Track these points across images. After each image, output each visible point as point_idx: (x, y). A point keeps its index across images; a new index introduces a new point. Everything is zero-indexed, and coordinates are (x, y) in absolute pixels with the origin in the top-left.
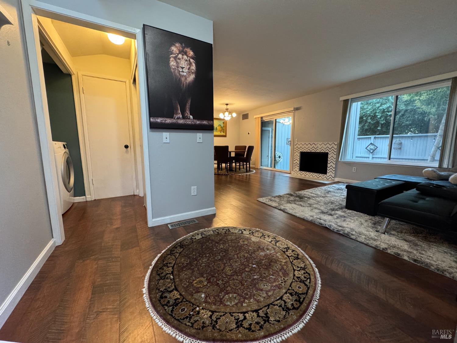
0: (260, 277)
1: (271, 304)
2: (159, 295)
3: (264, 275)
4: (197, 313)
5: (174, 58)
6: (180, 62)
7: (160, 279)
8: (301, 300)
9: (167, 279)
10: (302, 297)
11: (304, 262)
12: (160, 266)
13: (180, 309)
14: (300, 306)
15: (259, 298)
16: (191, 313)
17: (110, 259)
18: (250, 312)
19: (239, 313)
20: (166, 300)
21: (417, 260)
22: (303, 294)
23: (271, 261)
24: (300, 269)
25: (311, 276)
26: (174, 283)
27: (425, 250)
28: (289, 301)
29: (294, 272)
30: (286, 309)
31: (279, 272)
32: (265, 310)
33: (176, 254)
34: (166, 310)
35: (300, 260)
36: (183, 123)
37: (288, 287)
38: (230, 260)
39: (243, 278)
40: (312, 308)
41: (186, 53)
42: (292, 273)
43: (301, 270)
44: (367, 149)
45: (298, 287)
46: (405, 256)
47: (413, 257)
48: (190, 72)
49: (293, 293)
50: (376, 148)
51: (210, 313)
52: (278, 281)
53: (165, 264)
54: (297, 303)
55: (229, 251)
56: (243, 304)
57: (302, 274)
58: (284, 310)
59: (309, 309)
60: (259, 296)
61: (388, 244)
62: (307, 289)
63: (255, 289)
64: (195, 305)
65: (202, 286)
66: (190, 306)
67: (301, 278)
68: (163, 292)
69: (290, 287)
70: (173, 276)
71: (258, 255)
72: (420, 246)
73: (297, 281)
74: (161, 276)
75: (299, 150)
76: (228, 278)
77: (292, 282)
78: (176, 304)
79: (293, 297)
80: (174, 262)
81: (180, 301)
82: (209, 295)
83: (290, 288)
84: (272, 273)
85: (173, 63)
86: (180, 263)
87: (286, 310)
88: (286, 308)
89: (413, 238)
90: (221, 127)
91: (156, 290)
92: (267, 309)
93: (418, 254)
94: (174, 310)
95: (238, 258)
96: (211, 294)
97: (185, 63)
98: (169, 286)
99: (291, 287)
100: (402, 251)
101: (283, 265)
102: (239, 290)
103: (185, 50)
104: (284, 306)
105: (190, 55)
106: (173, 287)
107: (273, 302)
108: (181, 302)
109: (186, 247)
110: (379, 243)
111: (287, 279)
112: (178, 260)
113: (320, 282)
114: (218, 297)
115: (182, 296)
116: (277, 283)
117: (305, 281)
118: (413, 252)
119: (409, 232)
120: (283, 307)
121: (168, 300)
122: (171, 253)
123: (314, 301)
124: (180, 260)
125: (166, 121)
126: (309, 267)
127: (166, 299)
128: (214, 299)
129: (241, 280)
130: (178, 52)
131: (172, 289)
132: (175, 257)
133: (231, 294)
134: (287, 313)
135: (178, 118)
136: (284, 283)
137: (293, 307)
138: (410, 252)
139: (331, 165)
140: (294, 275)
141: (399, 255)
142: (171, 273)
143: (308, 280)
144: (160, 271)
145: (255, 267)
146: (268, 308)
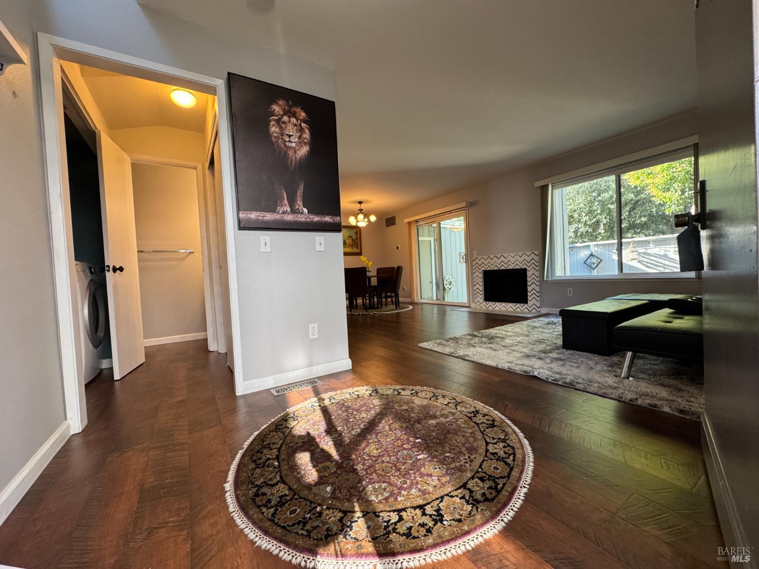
0: (428, 457)
1: (447, 495)
2: (252, 492)
3: (436, 453)
4: (317, 515)
5: (276, 122)
6: (286, 127)
7: (256, 468)
8: (499, 487)
9: (268, 466)
10: (501, 483)
11: (504, 431)
12: (258, 448)
13: (289, 511)
14: (497, 496)
15: (425, 488)
16: (306, 516)
17: (171, 446)
18: (409, 509)
19: (390, 511)
20: (265, 499)
21: (685, 411)
22: (502, 477)
23: (448, 432)
24: (497, 441)
25: (517, 451)
26: (279, 473)
27: (695, 396)
28: (479, 488)
29: (487, 447)
30: (473, 502)
31: (462, 448)
32: (436, 504)
33: (285, 429)
34: (263, 513)
35: (497, 429)
36: (292, 220)
37: (477, 468)
38: (378, 435)
39: (398, 459)
40: (519, 498)
41: (294, 115)
42: (484, 447)
43: (499, 442)
44: (587, 264)
45: (494, 468)
46: (664, 406)
47: (678, 407)
48: (301, 142)
49: (485, 477)
50: (600, 262)
51: (340, 515)
52: (459, 460)
53: (265, 445)
54: (491, 491)
55: (376, 421)
56: (398, 497)
57: (500, 448)
58: (468, 504)
59: (513, 500)
60: (427, 485)
61: (636, 392)
62: (509, 469)
63: (418, 475)
64: (315, 504)
65: (327, 475)
66: (306, 504)
67: (498, 453)
68: (259, 487)
69: (479, 468)
70: (278, 462)
71: (426, 424)
72: (687, 391)
73: (491, 459)
74: (258, 462)
75: (480, 267)
76: (372, 460)
77: (483, 461)
78: (281, 503)
79: (485, 482)
80: (281, 442)
81: (288, 498)
82: (338, 487)
83: (480, 470)
84: (448, 450)
85: (274, 129)
86: (290, 443)
87: (472, 504)
88: (473, 500)
89: (674, 382)
90: (353, 240)
91: (248, 485)
92: (438, 503)
93: (684, 403)
94: (277, 512)
95: (391, 430)
96: (344, 486)
97: (293, 129)
98: (271, 477)
99: (482, 469)
100: (660, 400)
101: (468, 437)
102: (391, 477)
103: (292, 110)
104: (469, 498)
105: (301, 117)
106: (278, 478)
107: (450, 493)
108: (291, 500)
109: (303, 419)
110: (622, 391)
111: (473, 457)
112: (288, 438)
113: (532, 459)
114: (355, 489)
115: (293, 491)
116: (458, 464)
117: (506, 458)
118: (677, 400)
119: (665, 374)
120: (467, 498)
121: (269, 497)
122: (276, 429)
123: (521, 487)
124: (292, 439)
125: (265, 216)
126: (513, 437)
127: (265, 496)
128: (348, 493)
129: (395, 463)
130: (282, 113)
131: (275, 481)
132: (284, 434)
133: (377, 484)
134: (475, 507)
135: (284, 213)
136: (469, 462)
137: (484, 497)
138: (672, 401)
139: (532, 287)
140: (487, 451)
141: (655, 406)
142: (276, 458)
143: (511, 457)
144: (257, 456)
145: (419, 442)
146: (441, 501)
